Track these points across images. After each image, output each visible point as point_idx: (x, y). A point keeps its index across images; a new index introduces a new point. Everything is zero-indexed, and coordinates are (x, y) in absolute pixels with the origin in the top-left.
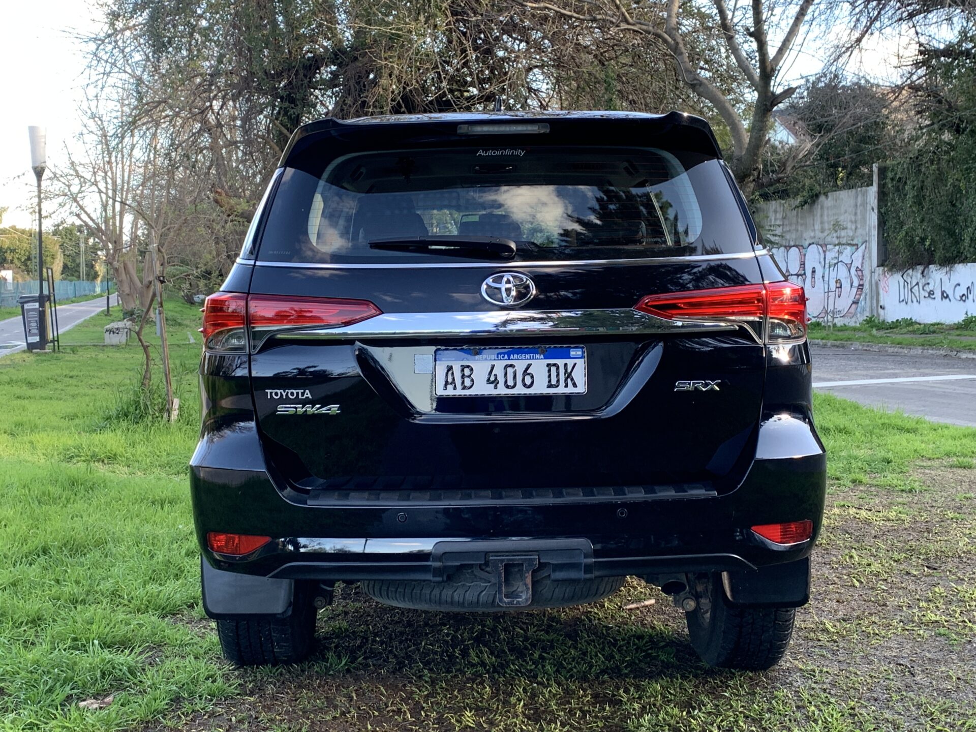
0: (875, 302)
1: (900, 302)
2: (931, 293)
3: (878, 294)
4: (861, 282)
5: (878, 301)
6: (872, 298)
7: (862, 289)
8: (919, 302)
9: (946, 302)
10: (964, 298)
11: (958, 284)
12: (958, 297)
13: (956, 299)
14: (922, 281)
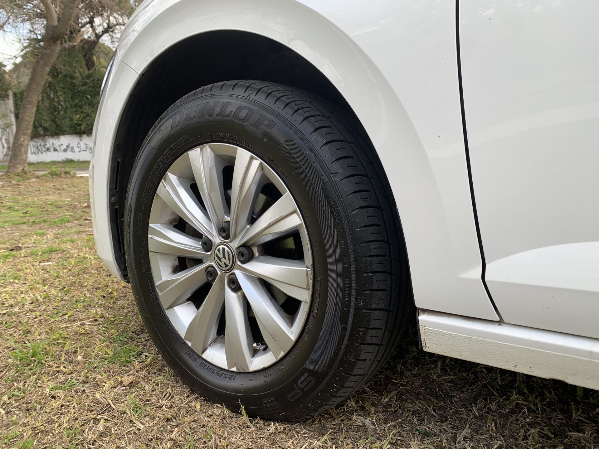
1: (32, 154)
2: (48, 149)
4: (9, 146)
8: (42, 153)
9: (56, 152)
10: (65, 150)
11: (62, 145)
12: (62, 150)
13: (61, 151)
14: (43, 143)
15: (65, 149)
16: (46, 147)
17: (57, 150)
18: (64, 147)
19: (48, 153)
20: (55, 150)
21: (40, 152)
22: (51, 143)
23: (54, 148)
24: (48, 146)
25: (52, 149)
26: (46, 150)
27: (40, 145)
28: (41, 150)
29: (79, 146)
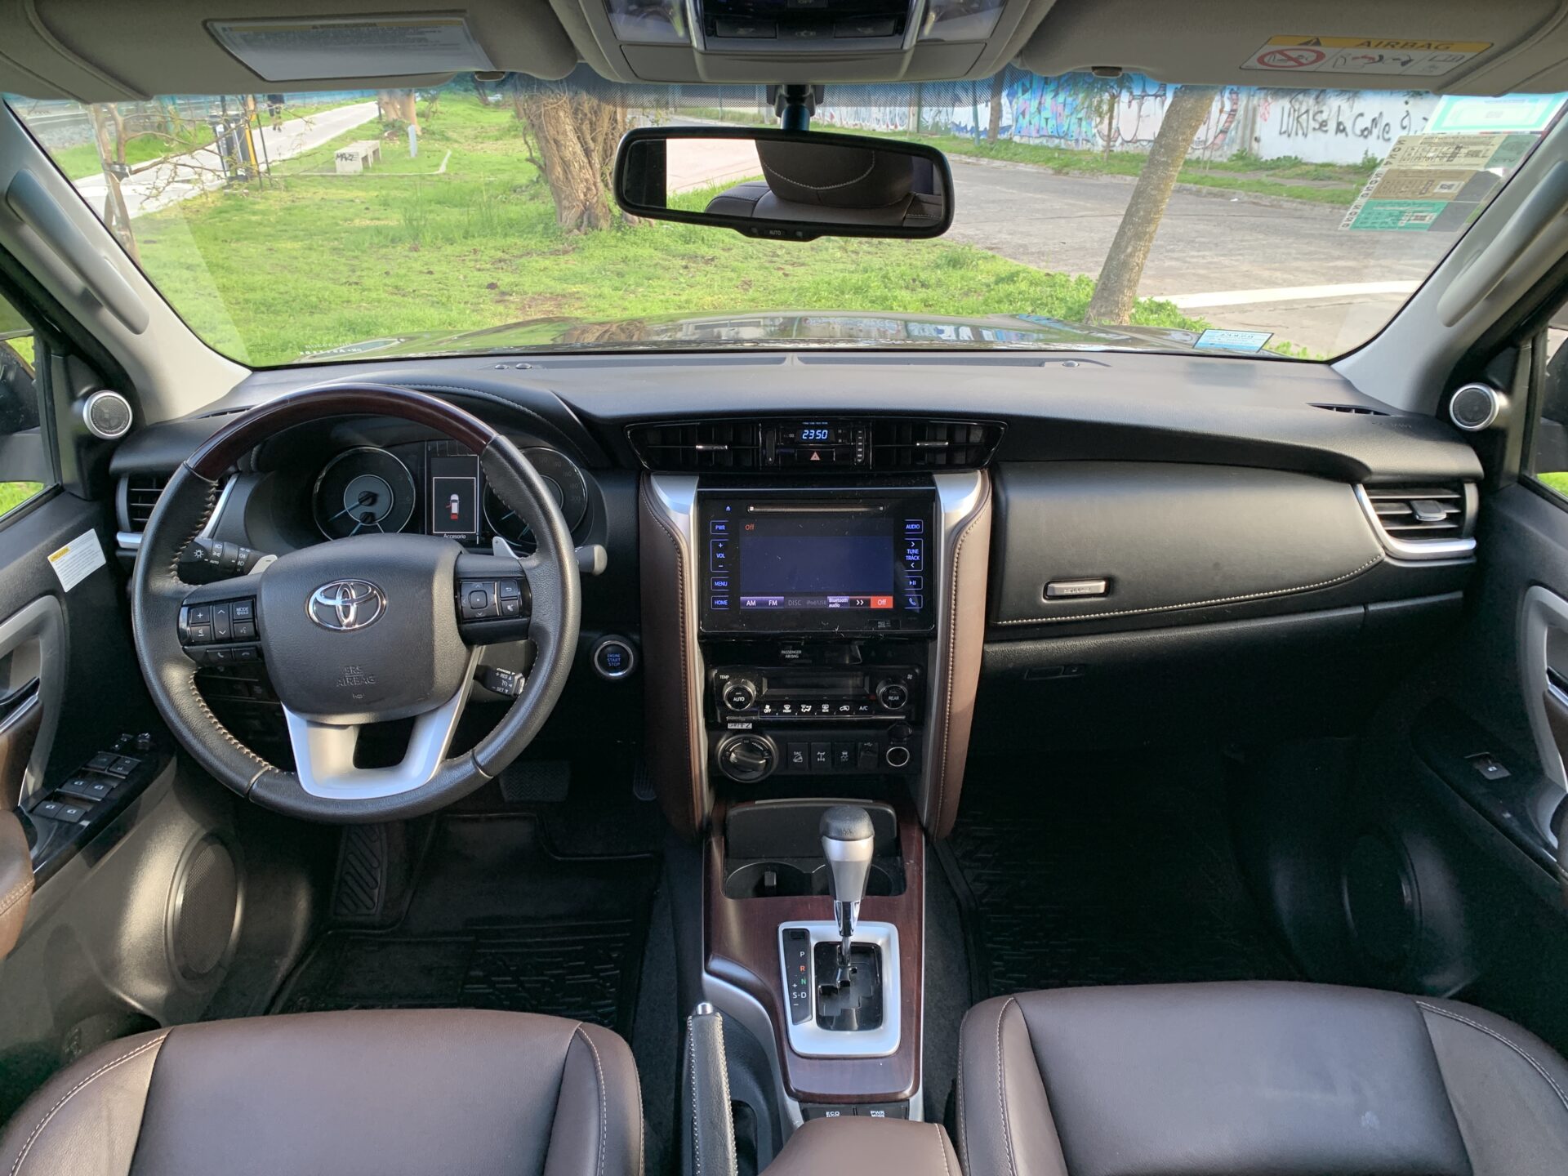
0: (1248, 132)
1: (1281, 133)
2: (1323, 124)
3: (1254, 122)
4: (1235, 107)
5: (1252, 131)
6: (1245, 127)
7: (1234, 115)
8: (1305, 135)
9: (1341, 136)
10: (1365, 133)
11: (1361, 115)
12: (1359, 133)
13: (1354, 133)
14: (1314, 109)
15: (1366, 129)
16: (1320, 118)
17: (1344, 129)
18: (1365, 122)
19: (1320, 134)
20: (1341, 130)
21: (1300, 132)
22: (1335, 109)
23: (1339, 124)
24: (1324, 116)
25: (1332, 126)
26: (1317, 126)
27: (1307, 112)
28: (1305, 125)
29: (1405, 123)
